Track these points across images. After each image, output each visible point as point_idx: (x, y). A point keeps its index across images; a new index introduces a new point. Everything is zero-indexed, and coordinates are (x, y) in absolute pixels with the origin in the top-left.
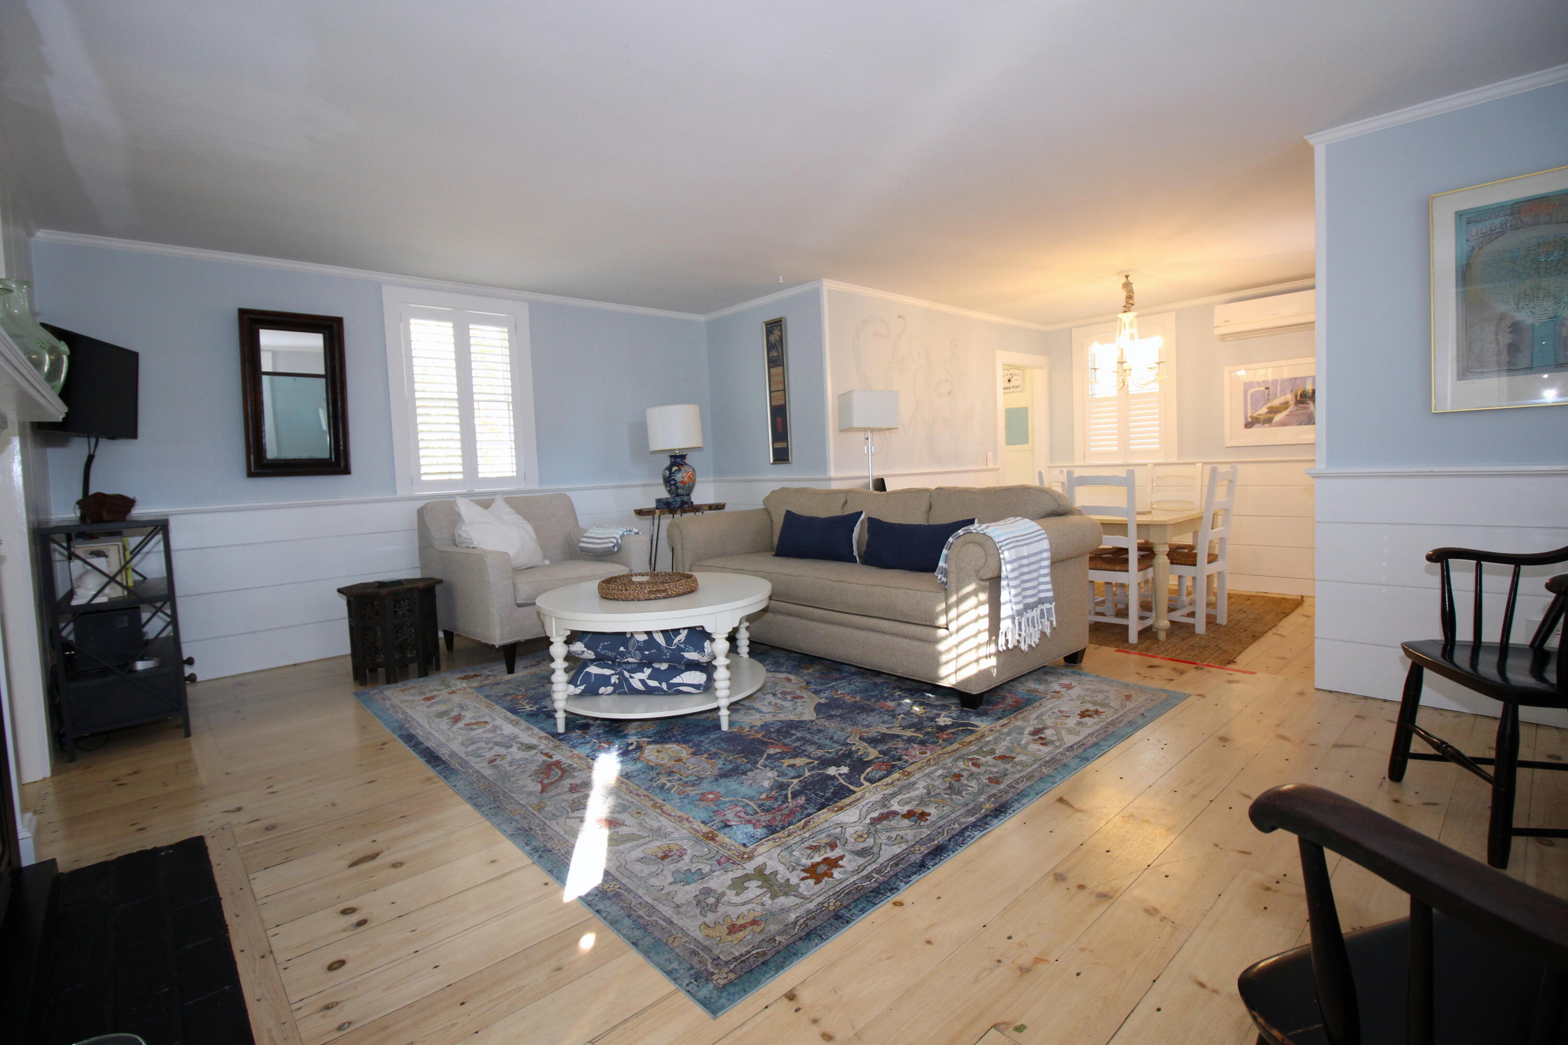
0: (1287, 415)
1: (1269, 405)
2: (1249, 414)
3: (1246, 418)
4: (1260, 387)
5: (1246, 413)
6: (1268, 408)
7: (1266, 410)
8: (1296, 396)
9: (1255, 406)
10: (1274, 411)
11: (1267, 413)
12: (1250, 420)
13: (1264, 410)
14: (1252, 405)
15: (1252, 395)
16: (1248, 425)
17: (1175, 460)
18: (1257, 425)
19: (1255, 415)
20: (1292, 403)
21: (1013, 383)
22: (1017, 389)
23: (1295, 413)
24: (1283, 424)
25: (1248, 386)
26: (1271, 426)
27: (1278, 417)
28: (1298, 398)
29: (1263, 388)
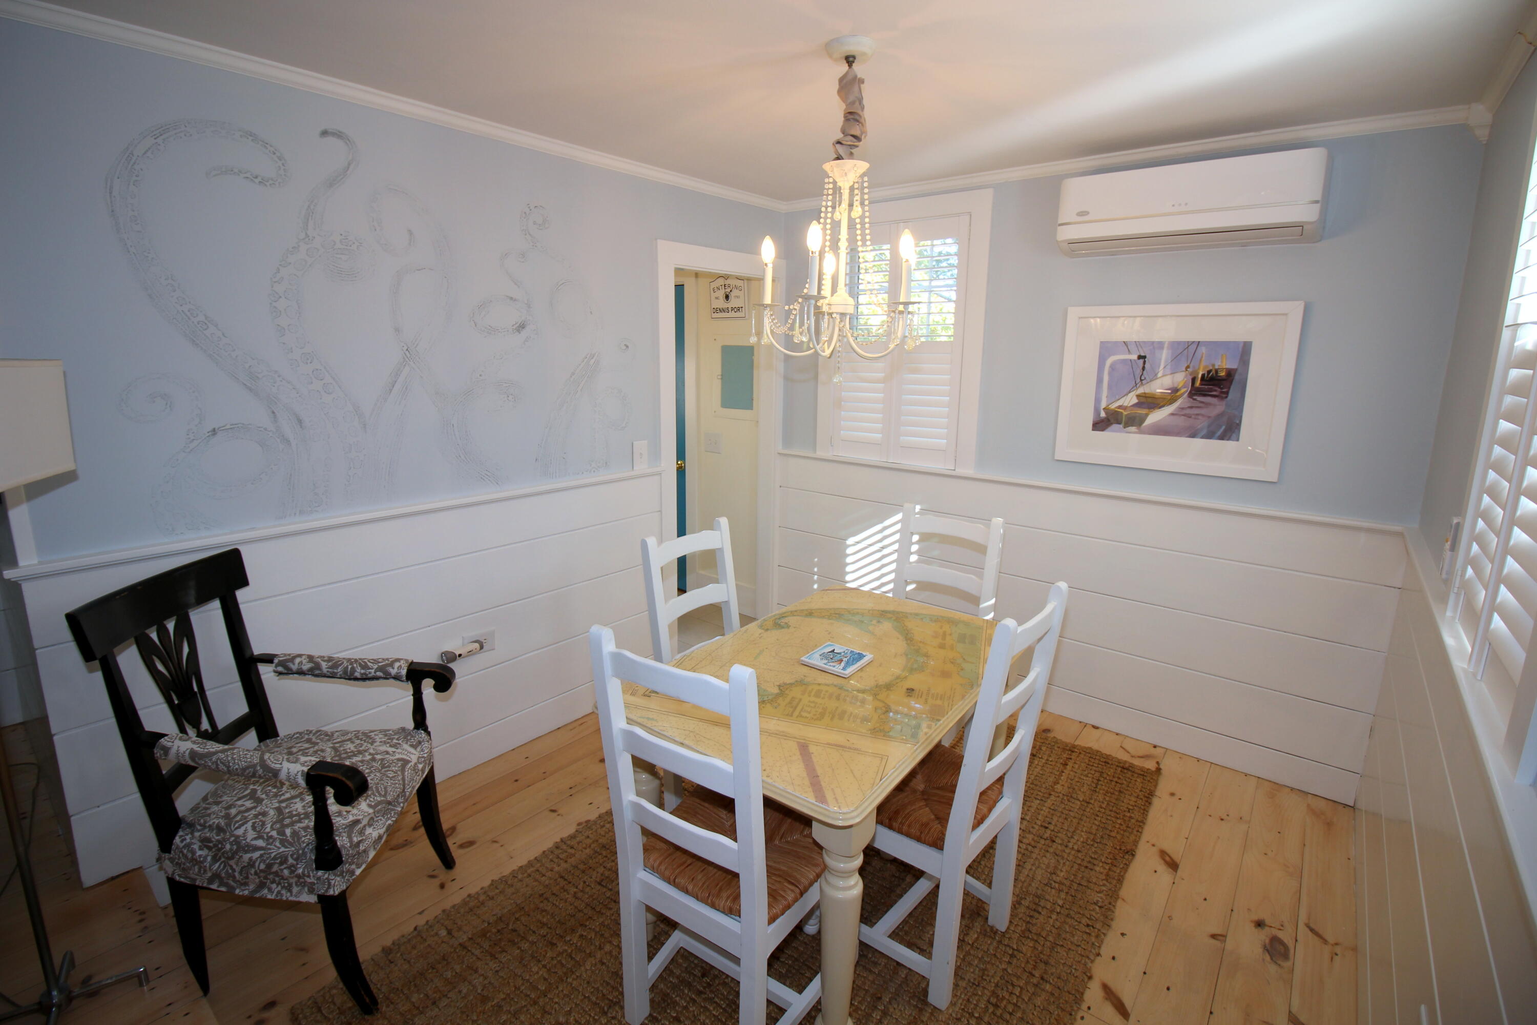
0: (1172, 414)
1: (1140, 391)
2: (1103, 404)
3: (1097, 411)
4: (1129, 352)
5: (1098, 401)
6: (1138, 396)
7: (1135, 400)
8: (1194, 380)
9: (1115, 390)
10: (1150, 402)
11: (1134, 405)
12: (1103, 414)
13: (1131, 400)
14: (1110, 387)
15: (1113, 368)
16: (1100, 425)
17: (970, 472)
18: (1115, 426)
19: (1113, 406)
20: (1185, 391)
21: (733, 303)
22: (738, 314)
23: (1188, 411)
24: (1160, 430)
25: (1106, 349)
26: (1141, 432)
27: (1155, 417)
28: (1198, 383)
29: (1135, 357)
